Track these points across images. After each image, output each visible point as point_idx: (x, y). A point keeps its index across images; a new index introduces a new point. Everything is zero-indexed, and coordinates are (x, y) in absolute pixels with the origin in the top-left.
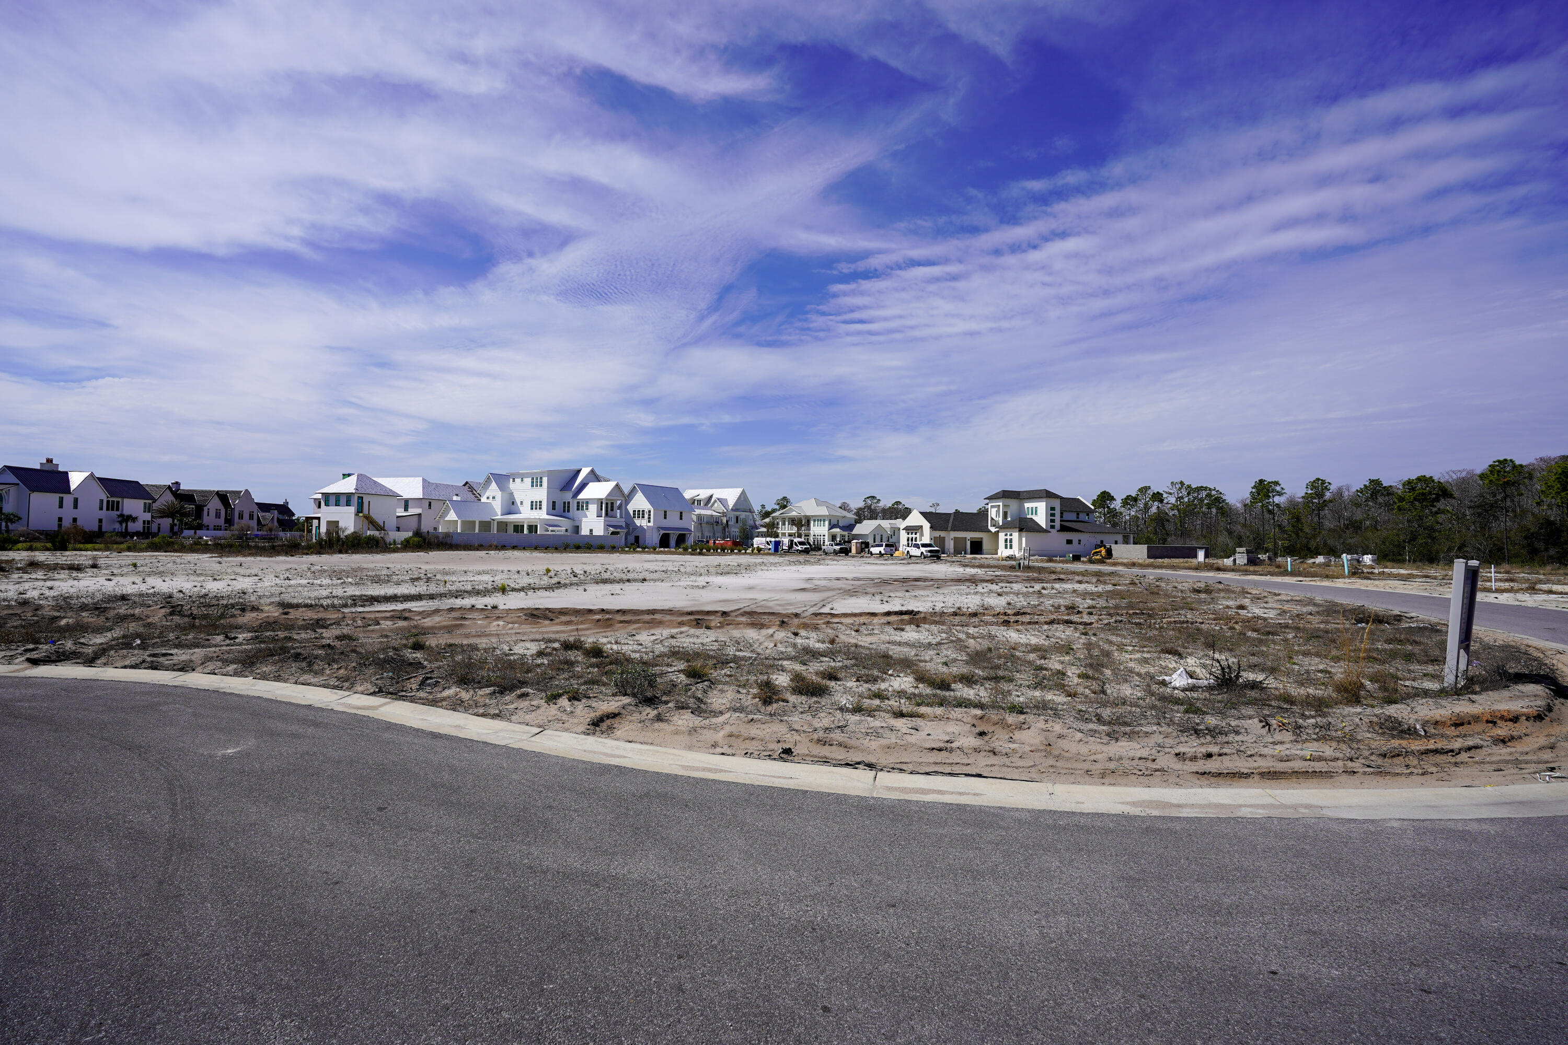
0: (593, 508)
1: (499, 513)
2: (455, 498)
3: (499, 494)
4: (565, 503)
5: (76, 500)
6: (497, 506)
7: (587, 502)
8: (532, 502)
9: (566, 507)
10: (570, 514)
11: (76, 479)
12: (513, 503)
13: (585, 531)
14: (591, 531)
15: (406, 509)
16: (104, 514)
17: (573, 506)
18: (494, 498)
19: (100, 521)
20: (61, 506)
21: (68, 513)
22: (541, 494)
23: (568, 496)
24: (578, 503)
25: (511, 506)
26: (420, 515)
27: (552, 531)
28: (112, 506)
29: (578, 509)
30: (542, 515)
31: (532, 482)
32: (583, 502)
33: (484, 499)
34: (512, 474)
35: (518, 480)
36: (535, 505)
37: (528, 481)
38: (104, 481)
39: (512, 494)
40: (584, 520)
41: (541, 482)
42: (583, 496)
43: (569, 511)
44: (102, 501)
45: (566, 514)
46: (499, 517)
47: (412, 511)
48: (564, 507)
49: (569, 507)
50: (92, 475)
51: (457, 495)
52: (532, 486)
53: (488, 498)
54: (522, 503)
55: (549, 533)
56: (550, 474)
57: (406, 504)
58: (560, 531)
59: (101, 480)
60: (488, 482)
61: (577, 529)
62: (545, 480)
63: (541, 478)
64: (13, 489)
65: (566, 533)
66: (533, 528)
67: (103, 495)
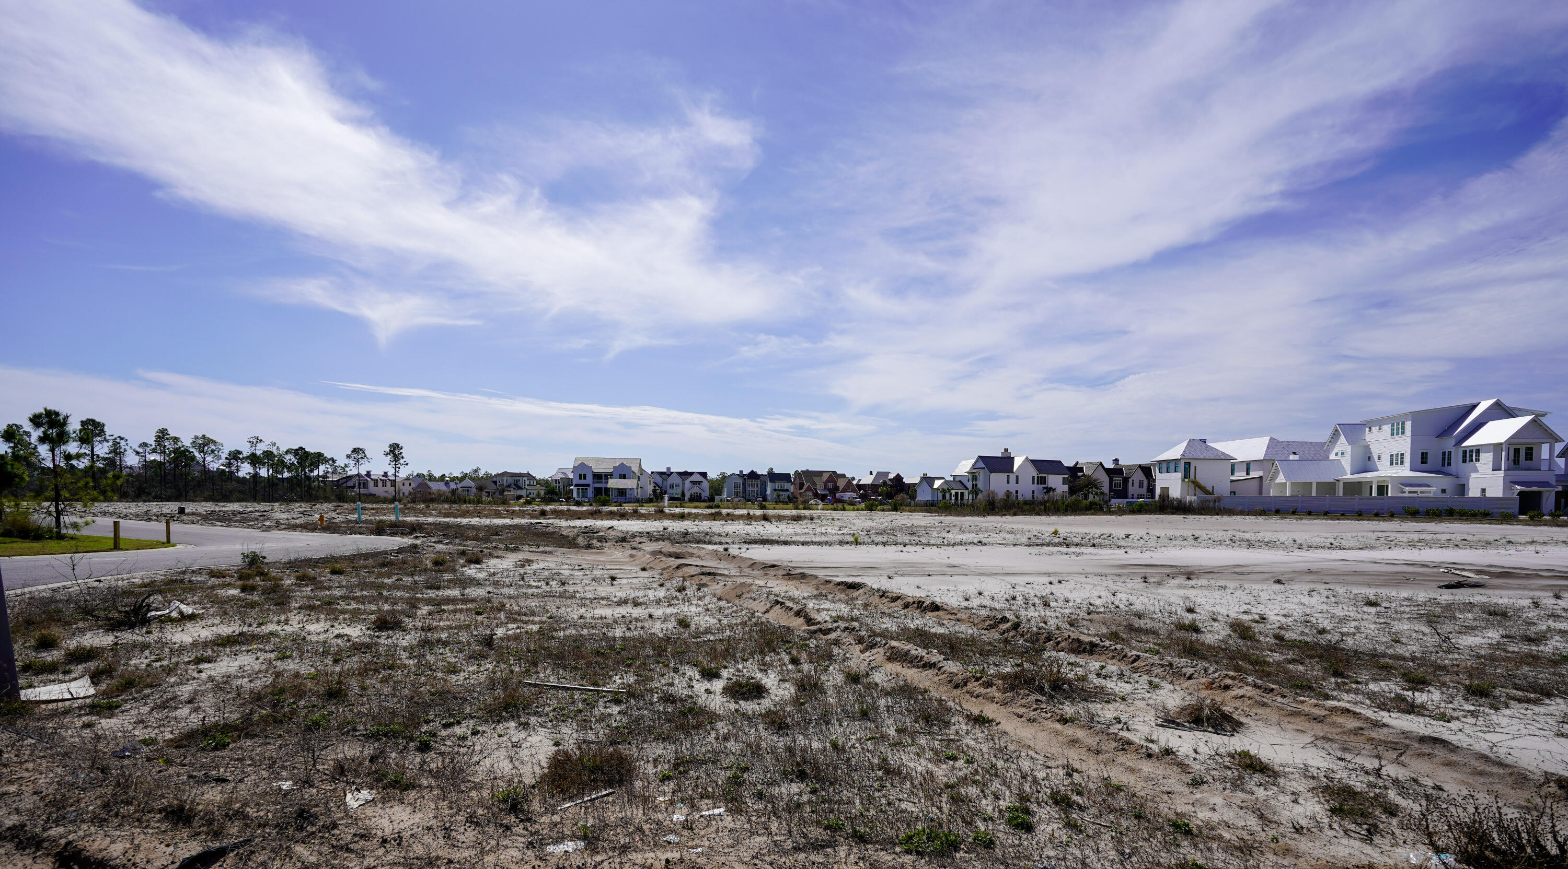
0: (1487, 458)
1: (1349, 472)
2: (1292, 457)
3: (1348, 449)
4: (1444, 453)
5: (1017, 477)
6: (1347, 463)
7: (1477, 451)
8: (1392, 456)
9: (1446, 459)
10: (1453, 469)
11: (1018, 462)
12: (1369, 458)
13: (1474, 492)
14: (1483, 490)
15: (1248, 473)
16: (1035, 487)
17: (1457, 457)
18: (1343, 453)
19: (1033, 492)
20: (1008, 482)
21: (1013, 487)
22: (1404, 444)
23: (1448, 444)
24: (1465, 452)
25: (1366, 462)
26: (1261, 478)
27: (1410, 492)
28: (1041, 481)
29: (1464, 461)
30: (1404, 471)
31: (1392, 430)
32: (1471, 451)
33: (1332, 456)
34: (1368, 422)
35: (1375, 429)
36: (1397, 459)
37: (1387, 428)
38: (1034, 462)
39: (1367, 448)
40: (1473, 475)
41: (1403, 428)
42: (1471, 442)
43: (1449, 464)
44: (1033, 477)
45: (1446, 468)
46: (1348, 476)
47: (1254, 474)
48: (1444, 459)
49: (1450, 459)
50: (1027, 458)
51: (1295, 453)
52: (1392, 434)
53: (1336, 454)
54: (1379, 458)
55: (1406, 495)
56: (1418, 418)
57: (1248, 466)
58: (1432, 491)
59: (1032, 461)
60: (1335, 435)
61: (1462, 489)
62: (1408, 425)
63: (1403, 423)
64: (982, 471)
65: (1444, 495)
66: (1382, 489)
67: (1034, 472)
